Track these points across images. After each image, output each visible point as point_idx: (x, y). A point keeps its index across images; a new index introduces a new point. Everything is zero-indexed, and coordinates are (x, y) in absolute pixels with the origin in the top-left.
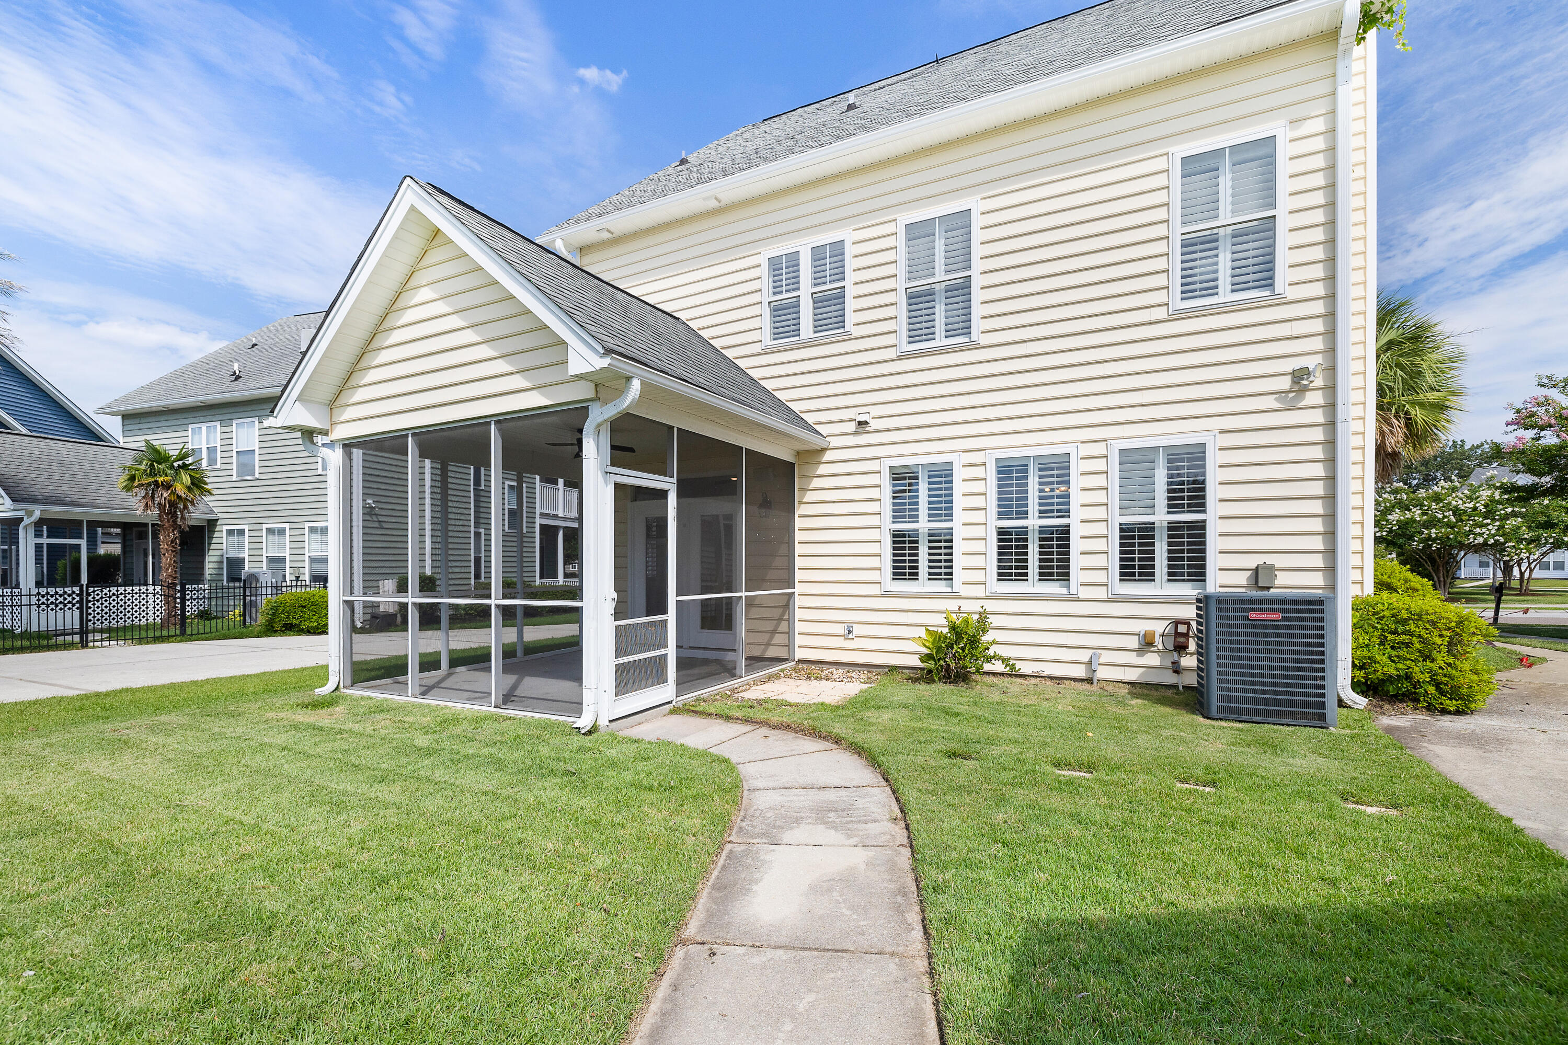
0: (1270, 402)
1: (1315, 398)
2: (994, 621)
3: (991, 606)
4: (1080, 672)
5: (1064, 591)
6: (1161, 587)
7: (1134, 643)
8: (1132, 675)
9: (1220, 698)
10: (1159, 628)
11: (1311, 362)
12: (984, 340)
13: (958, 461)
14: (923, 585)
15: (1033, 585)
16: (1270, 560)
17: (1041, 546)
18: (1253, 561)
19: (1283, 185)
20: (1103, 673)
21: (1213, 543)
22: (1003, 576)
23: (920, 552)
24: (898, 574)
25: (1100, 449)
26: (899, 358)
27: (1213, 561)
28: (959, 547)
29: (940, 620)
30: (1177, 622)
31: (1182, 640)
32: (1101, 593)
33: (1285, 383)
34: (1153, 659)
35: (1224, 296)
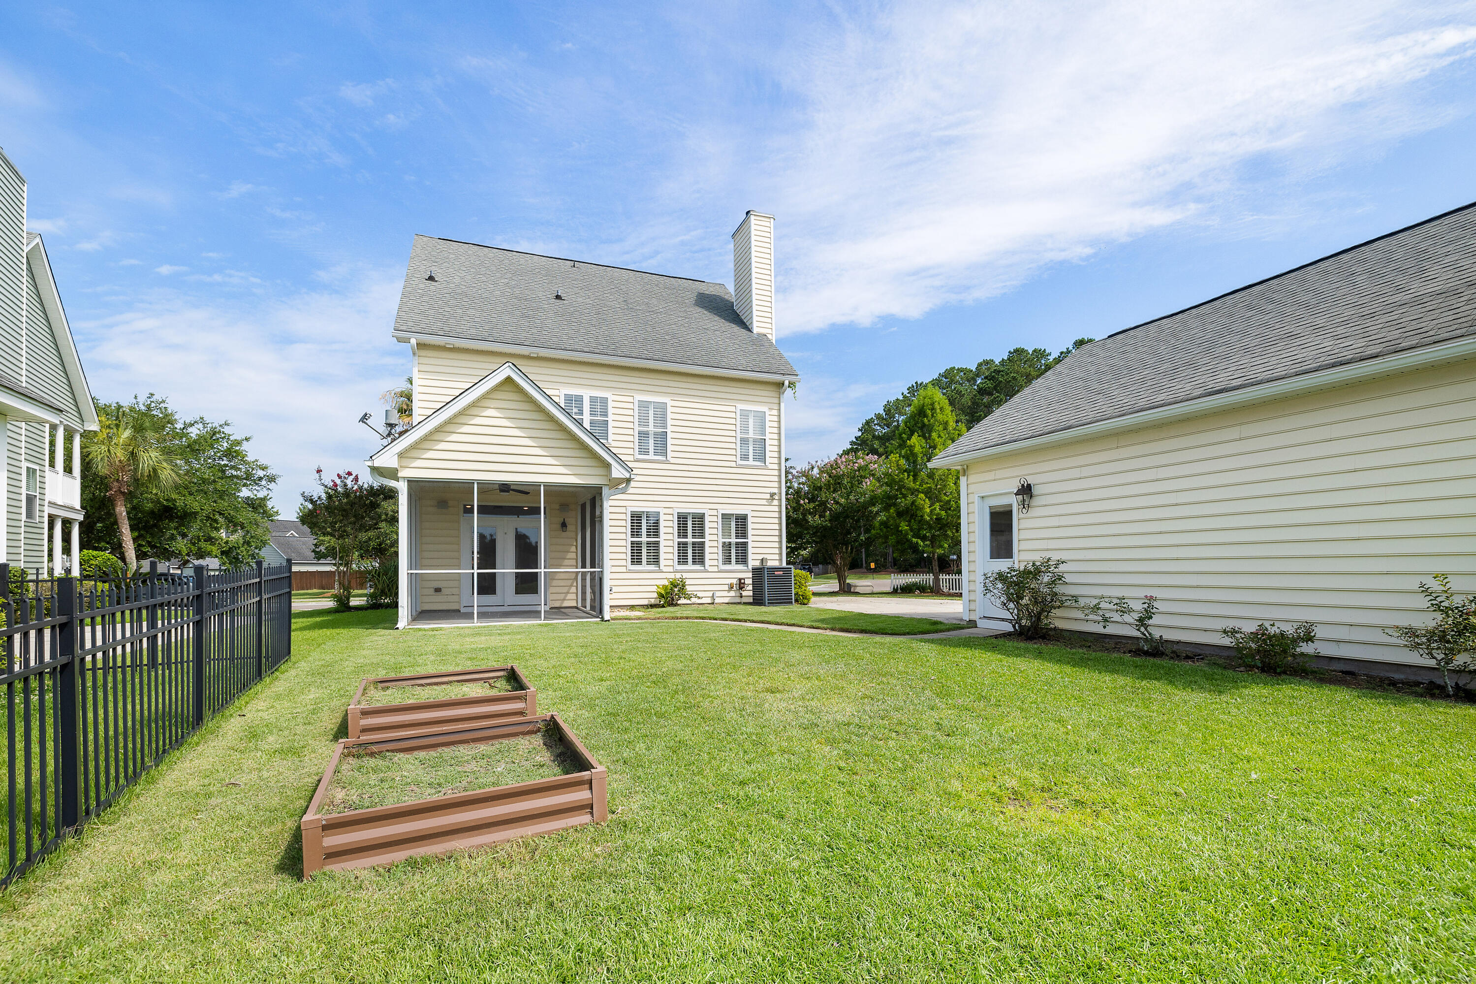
0: (764, 502)
1: (776, 502)
2: (688, 582)
3: (685, 575)
4: (709, 600)
5: (703, 568)
6: (734, 566)
7: (726, 588)
8: (726, 600)
9: (768, 600)
10: (735, 581)
11: (776, 491)
12: (672, 461)
13: (662, 512)
14: (644, 567)
15: (690, 566)
16: (765, 556)
17: (693, 550)
18: (761, 557)
19: (768, 430)
20: (717, 600)
21: (750, 550)
22: (680, 563)
23: (643, 551)
24: (634, 562)
25: (715, 512)
26: (635, 461)
27: (750, 557)
28: (662, 549)
29: (666, 583)
30: (740, 579)
31: (742, 585)
32: (715, 569)
33: (768, 496)
34: (732, 594)
35: (751, 462)
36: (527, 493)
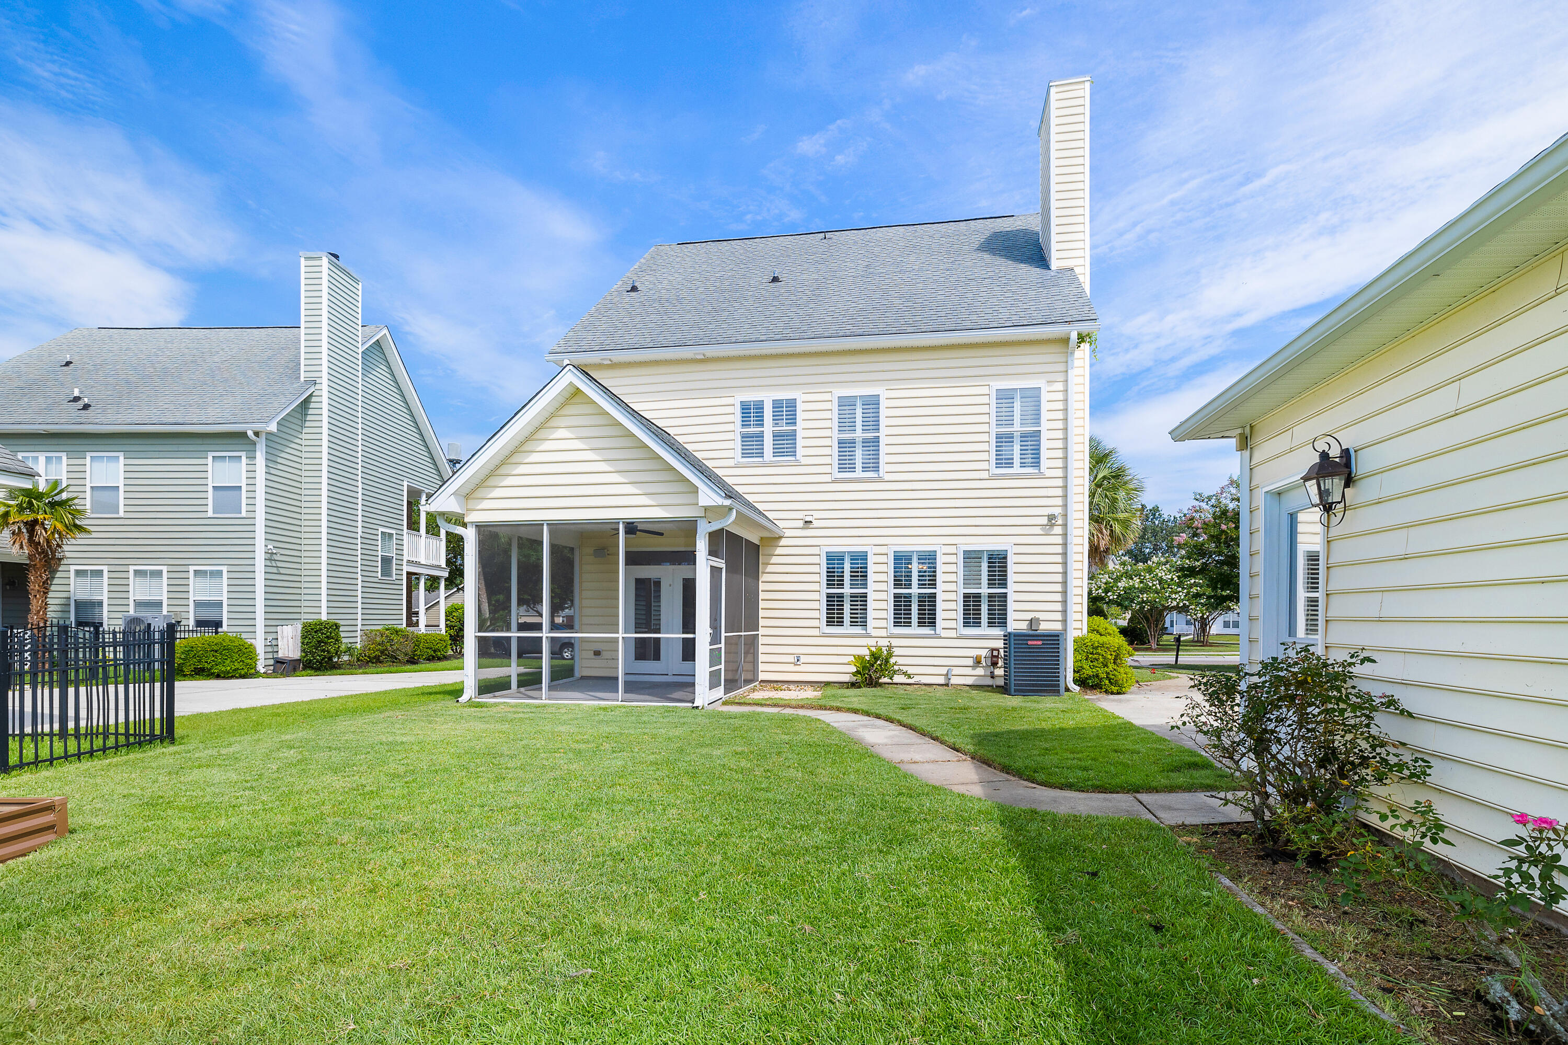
0: (1038, 530)
1: (1058, 530)
2: (897, 651)
3: (895, 642)
4: (941, 680)
5: (933, 632)
6: (984, 630)
7: (970, 662)
8: (970, 681)
9: (1015, 685)
10: (984, 653)
11: (1057, 511)
12: (887, 477)
13: (871, 551)
14: (847, 629)
15: (915, 629)
16: (1037, 615)
17: (919, 606)
18: (1029, 616)
19: (1045, 415)
20: (954, 680)
21: (1011, 606)
22: (897, 624)
23: (845, 607)
24: (830, 622)
25: (952, 549)
26: (833, 482)
27: (1011, 615)
28: (871, 605)
29: (865, 652)
30: (993, 650)
31: (995, 659)
32: (953, 634)
33: (1045, 521)
34: (980, 671)
35: (1017, 469)
36: (662, 534)
